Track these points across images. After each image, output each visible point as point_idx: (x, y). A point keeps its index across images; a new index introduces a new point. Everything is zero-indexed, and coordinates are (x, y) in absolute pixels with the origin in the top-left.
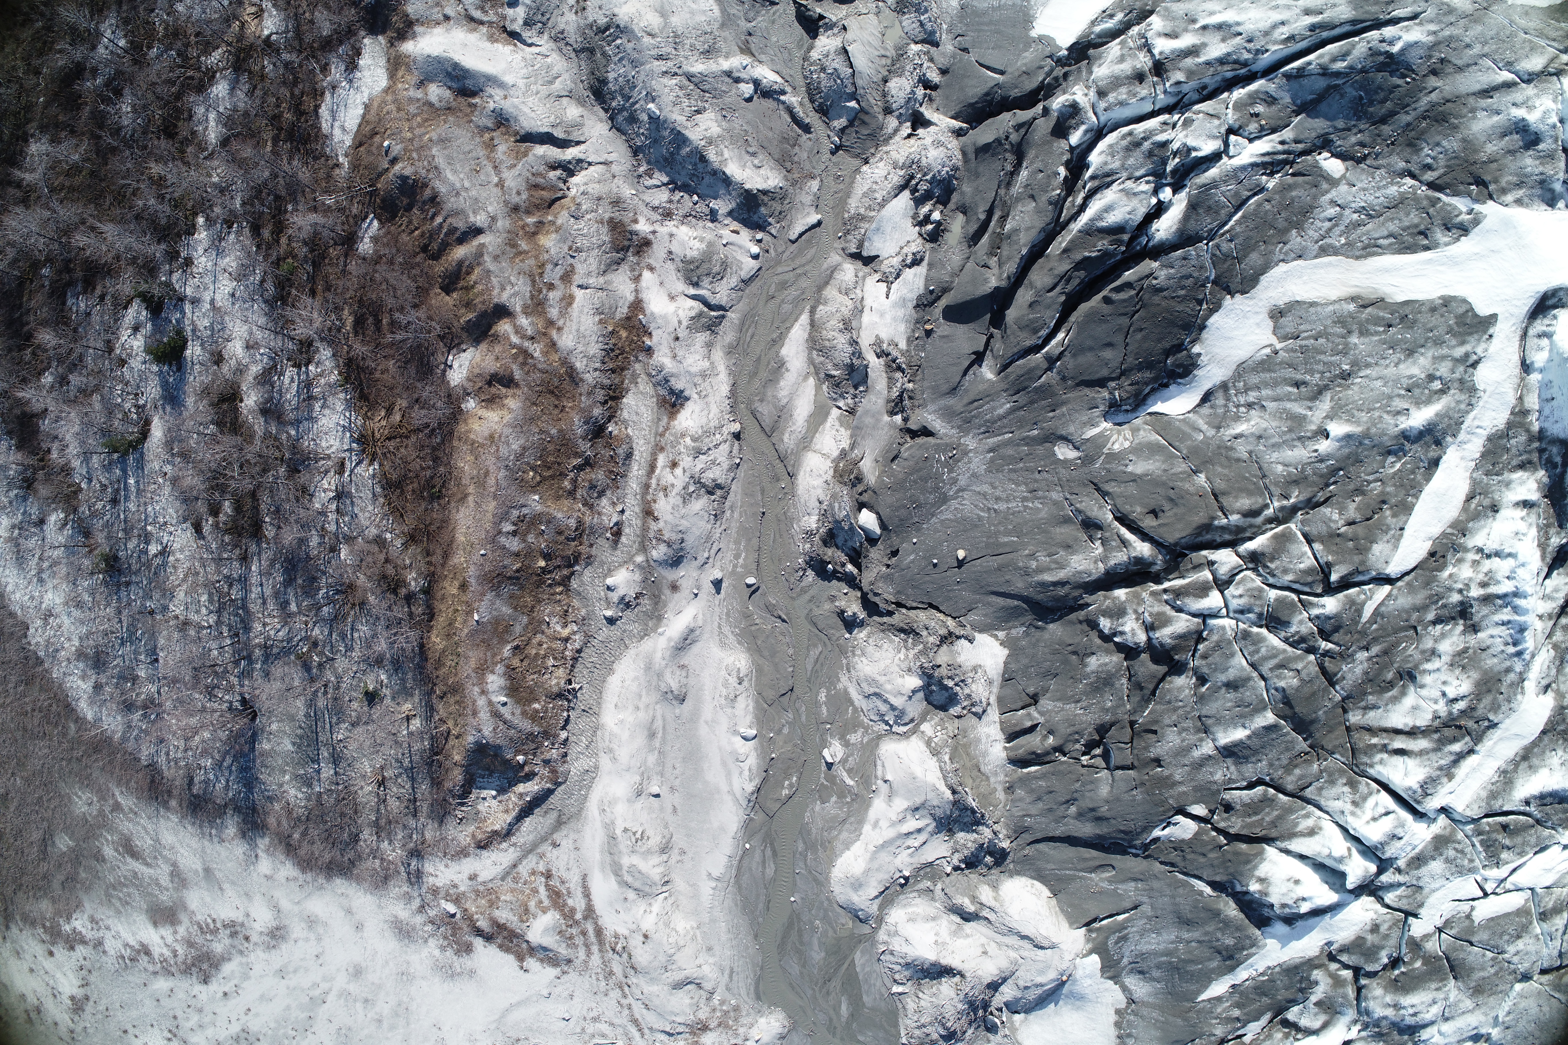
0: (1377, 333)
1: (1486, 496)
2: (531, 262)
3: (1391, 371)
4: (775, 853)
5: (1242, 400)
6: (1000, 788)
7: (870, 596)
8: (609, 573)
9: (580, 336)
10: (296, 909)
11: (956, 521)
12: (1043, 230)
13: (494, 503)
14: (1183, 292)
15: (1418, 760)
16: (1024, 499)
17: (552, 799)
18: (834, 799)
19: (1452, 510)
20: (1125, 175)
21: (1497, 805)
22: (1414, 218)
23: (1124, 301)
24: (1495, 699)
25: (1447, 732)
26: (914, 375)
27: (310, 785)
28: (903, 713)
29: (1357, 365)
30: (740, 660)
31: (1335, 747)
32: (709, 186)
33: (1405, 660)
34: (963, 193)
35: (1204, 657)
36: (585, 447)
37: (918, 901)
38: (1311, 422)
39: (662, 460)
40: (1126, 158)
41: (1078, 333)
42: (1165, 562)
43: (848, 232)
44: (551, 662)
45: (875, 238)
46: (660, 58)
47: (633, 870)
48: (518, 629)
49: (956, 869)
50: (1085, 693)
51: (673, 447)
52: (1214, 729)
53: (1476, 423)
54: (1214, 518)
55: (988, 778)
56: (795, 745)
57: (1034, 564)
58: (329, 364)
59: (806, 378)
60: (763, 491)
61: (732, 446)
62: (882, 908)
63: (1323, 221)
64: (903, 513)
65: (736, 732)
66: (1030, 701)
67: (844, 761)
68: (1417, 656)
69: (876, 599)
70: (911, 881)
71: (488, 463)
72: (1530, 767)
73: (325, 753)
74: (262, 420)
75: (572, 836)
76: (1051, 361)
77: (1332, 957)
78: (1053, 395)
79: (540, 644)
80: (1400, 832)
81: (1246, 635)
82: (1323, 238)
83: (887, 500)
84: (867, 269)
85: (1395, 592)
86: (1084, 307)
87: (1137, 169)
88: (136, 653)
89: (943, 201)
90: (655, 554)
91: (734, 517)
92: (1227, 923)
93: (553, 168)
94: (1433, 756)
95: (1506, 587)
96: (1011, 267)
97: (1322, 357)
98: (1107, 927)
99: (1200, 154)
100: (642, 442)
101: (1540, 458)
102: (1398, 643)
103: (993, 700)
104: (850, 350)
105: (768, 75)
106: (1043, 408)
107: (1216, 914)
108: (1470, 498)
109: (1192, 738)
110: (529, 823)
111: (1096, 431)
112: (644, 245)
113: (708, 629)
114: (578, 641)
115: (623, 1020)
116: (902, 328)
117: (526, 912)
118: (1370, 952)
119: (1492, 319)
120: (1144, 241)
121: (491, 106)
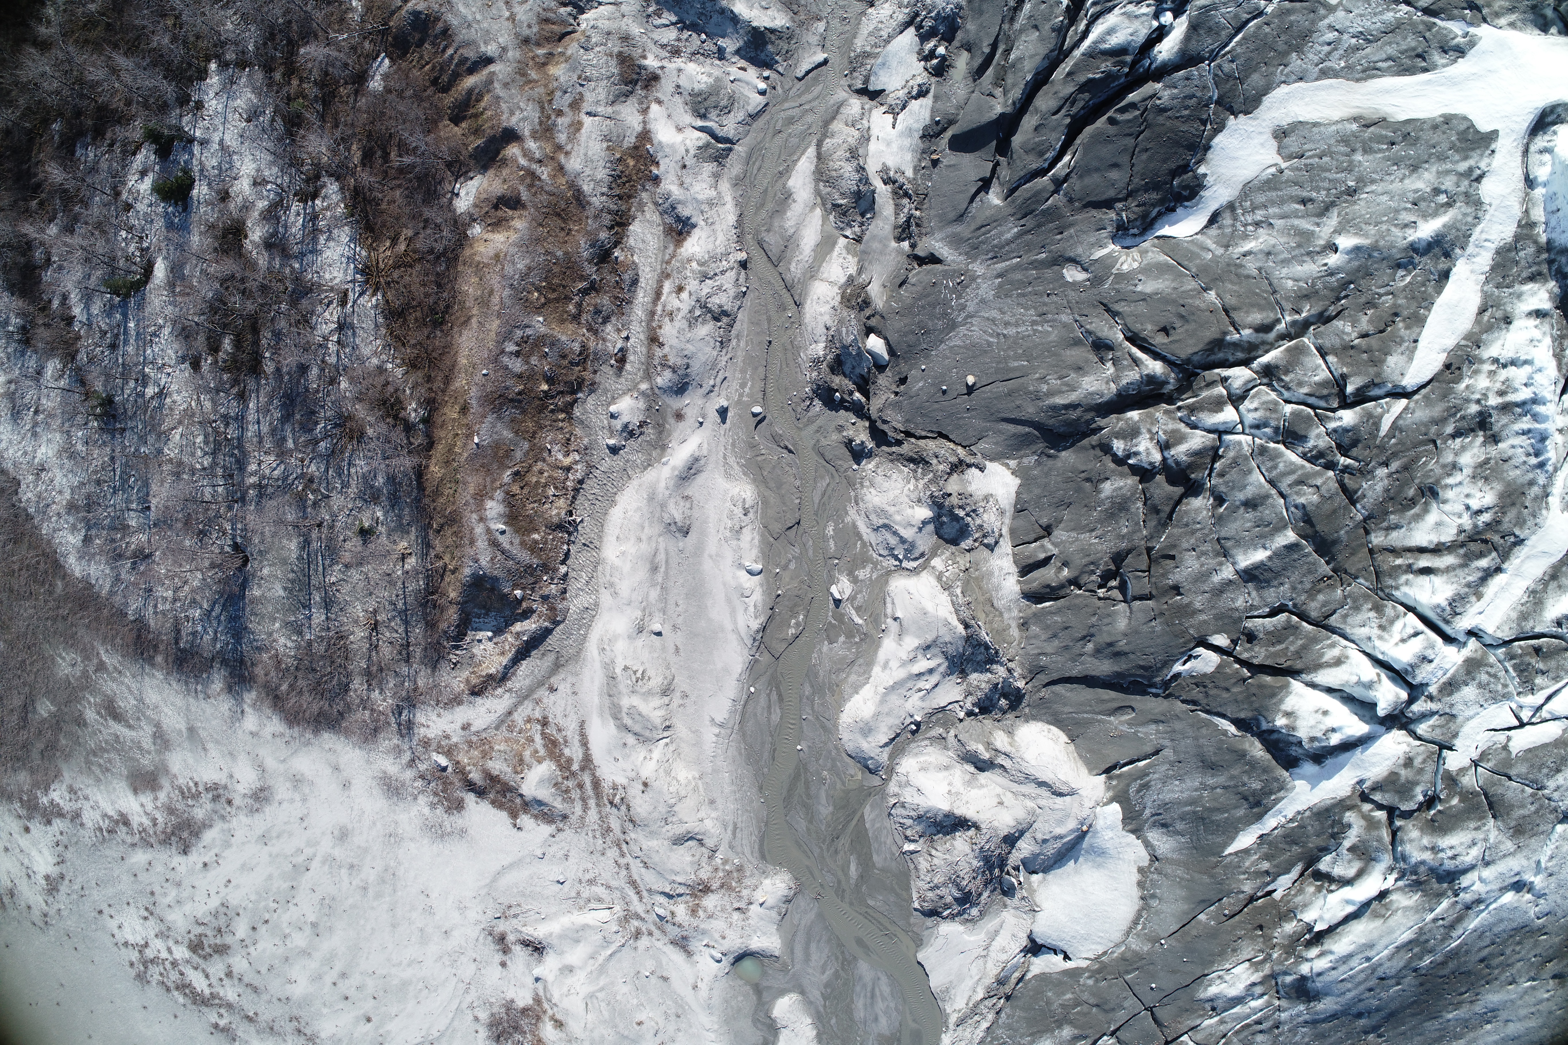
0: (1380, 151)
1: (1498, 308)
2: (541, 90)
3: (1396, 186)
4: (781, 698)
5: (1249, 219)
6: (1014, 624)
7: (879, 424)
8: (614, 400)
9: (588, 160)
10: (282, 767)
11: (965, 347)
12: (1047, 57)
13: (497, 322)
14: (1187, 112)
15: (1445, 577)
16: (1034, 323)
17: (551, 640)
18: (842, 639)
19: (1465, 322)
21: (1528, 626)
22: (1411, 41)
23: (1129, 121)
24: (1520, 513)
25: (1473, 546)
26: (921, 203)
27: (300, 633)
28: (913, 545)
29: (1362, 181)
30: (746, 491)
31: (1358, 570)
32: (718, 25)
33: (1426, 475)
34: (967, 32)
35: (1221, 475)
36: (590, 270)
37: (930, 749)
38: (1319, 237)
39: (667, 286)
41: (1085, 154)
42: (1178, 380)
43: (854, 70)
44: (551, 491)
45: (881, 73)
47: (633, 712)
48: (518, 454)
49: (970, 714)
50: (1100, 521)
51: (679, 272)
52: (1234, 552)
53: (1484, 236)
54: (1225, 333)
55: (1001, 614)
56: (802, 582)
57: (1045, 388)
58: (335, 198)
59: (813, 208)
60: (769, 320)
61: (739, 274)
62: (892, 757)
63: (1322, 45)
64: (911, 338)
65: (740, 566)
66: (1043, 533)
67: (852, 599)
68: (1438, 471)
69: (885, 427)
70: (923, 727)
71: (493, 282)
72: (1560, 587)
73: (317, 597)
74: (266, 255)
75: (570, 679)
76: (1058, 183)
77: (1365, 797)
78: (1060, 217)
79: (541, 472)
80: (1430, 654)
81: (1263, 451)
82: (1323, 61)
83: (895, 325)
84: (874, 103)
85: (1412, 405)
86: (1089, 130)
88: (128, 501)
89: (948, 38)
90: (659, 381)
91: (740, 346)
92: (1253, 765)
93: (564, 4)
94: (1460, 572)
95: (1524, 394)
96: (1016, 93)
97: (1327, 174)
98: (1129, 773)
100: (648, 269)
101: (1550, 269)
102: (1417, 458)
103: (1005, 531)
104: (857, 177)
106: (1051, 231)
107: (1241, 755)
108: (1482, 311)
109: (1212, 562)
110: (525, 666)
111: (1104, 252)
112: (654, 78)
113: (713, 459)
114: (580, 471)
115: (620, 882)
116: (909, 156)
117: (521, 761)
118: (1405, 790)
119: (1493, 135)
120: (1147, 62)
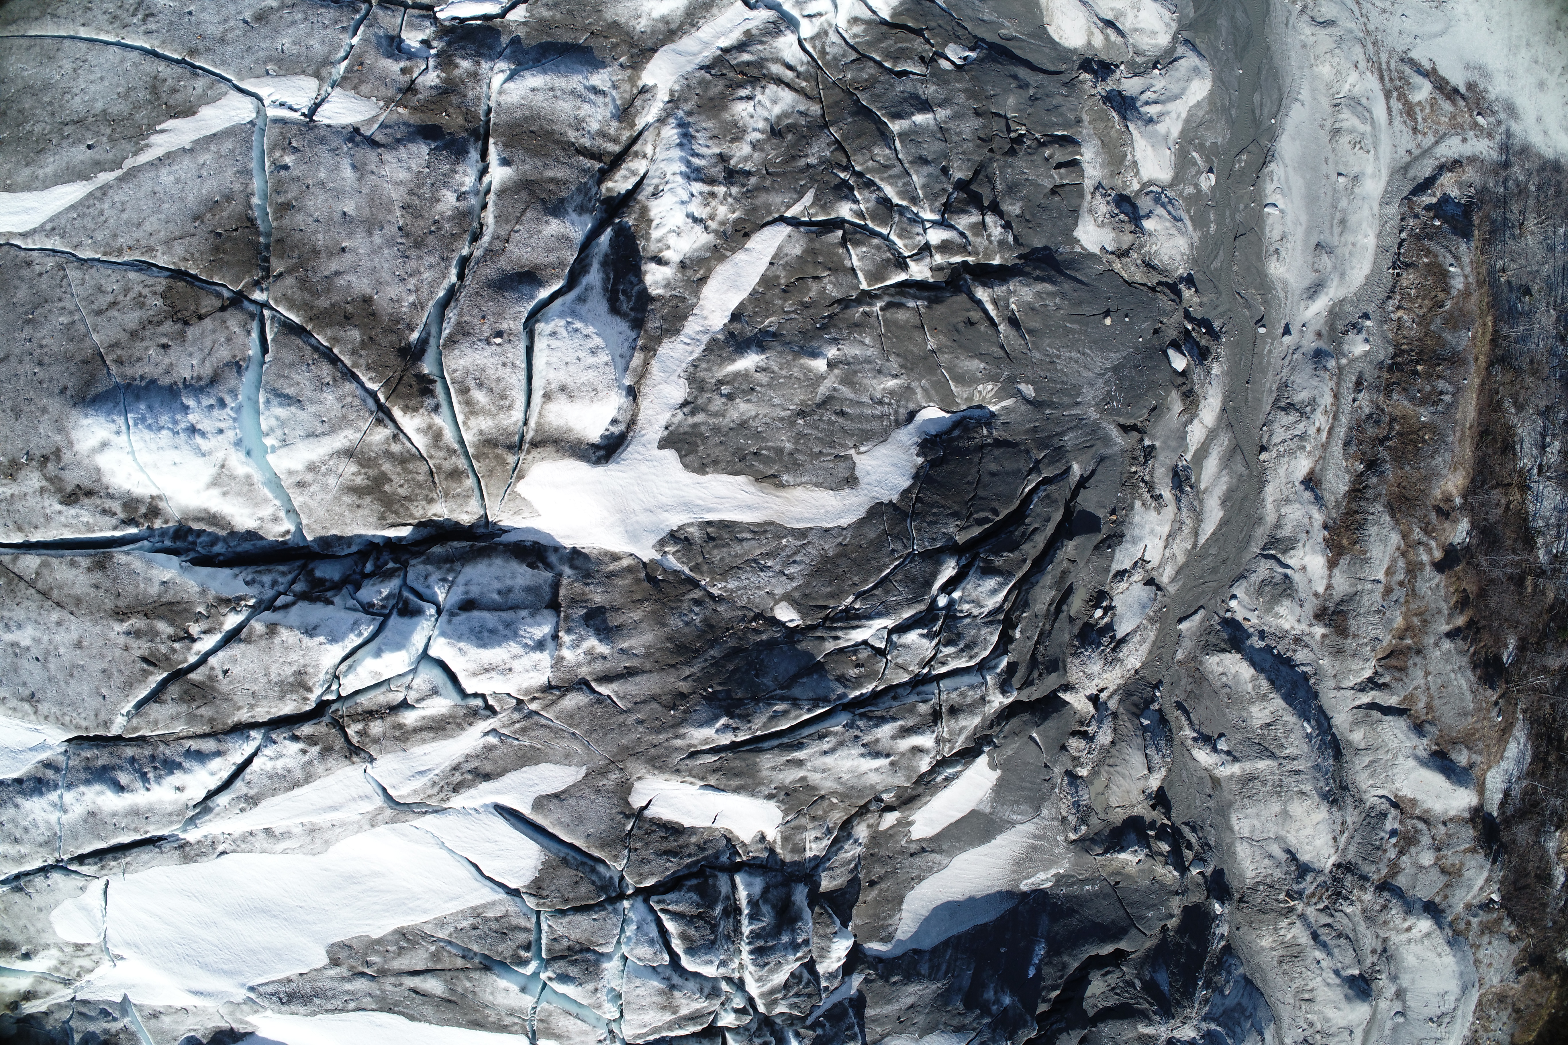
0: (768, 449)
1: (689, 278)
2: (1413, 606)
3: (763, 411)
4: (1253, 112)
5: (886, 408)
6: (1086, 123)
7: (1176, 301)
8: (1366, 354)
9: (1385, 541)
11: (1108, 350)
12: (1033, 585)
13: (1455, 419)
14: (934, 511)
15: (778, 56)
16: (1059, 357)
17: (1410, 188)
18: (1208, 144)
19: (722, 273)
20: (978, 621)
22: (717, 555)
23: (983, 510)
24: (705, 91)
25: (755, 73)
26: (1129, 478)
28: (1155, 202)
29: (790, 422)
30: (1276, 269)
31: (832, 89)
32: (1265, 660)
33: (778, 146)
34: (1071, 634)
35: (942, 191)
36: (1383, 454)
37: (1146, 48)
38: (838, 377)
39: (1325, 436)
40: (977, 636)
41: (1017, 488)
42: (966, 280)
43: (1161, 610)
44: (1413, 292)
45: (1145, 600)
46: (1298, 772)
47: (1364, 121)
48: (1438, 321)
50: (1023, 186)
51: (1316, 446)
52: (936, 128)
53: (690, 348)
54: (928, 307)
55: (1096, 134)
56: (1235, 193)
57: (1058, 301)
59: (1206, 489)
60: (1246, 401)
61: (1269, 440)
62: (1173, 49)
63: (801, 562)
64: (1149, 364)
65: (1282, 211)
66: (1060, 190)
67: (1199, 173)
68: (767, 147)
69: (1173, 297)
70: (1150, 65)
72: (667, 23)
75: (1398, 157)
76: (1036, 468)
78: (1035, 440)
79: (1420, 307)
81: (914, 200)
82: (803, 546)
83: (1161, 376)
84: (1154, 574)
85: (783, 209)
87: (969, 625)
89: (1088, 627)
90: (1334, 363)
91: (1269, 384)
93: (1384, 684)
94: (767, 54)
95: (698, 187)
96: (1060, 556)
97: (819, 435)
99: (920, 631)
100: (1336, 454)
102: (783, 163)
103: (1089, 197)
104: (1182, 505)
105: (1203, 757)
106: (1042, 431)
108: (703, 280)
109: (951, 125)
110: (1427, 172)
111: (1005, 403)
112: (1320, 615)
113: (1296, 298)
114: (1391, 305)
115: (1367, 6)
116: (1137, 519)
117: (1432, 106)
119: (663, 444)
120: (963, 562)
121: (1425, 741)
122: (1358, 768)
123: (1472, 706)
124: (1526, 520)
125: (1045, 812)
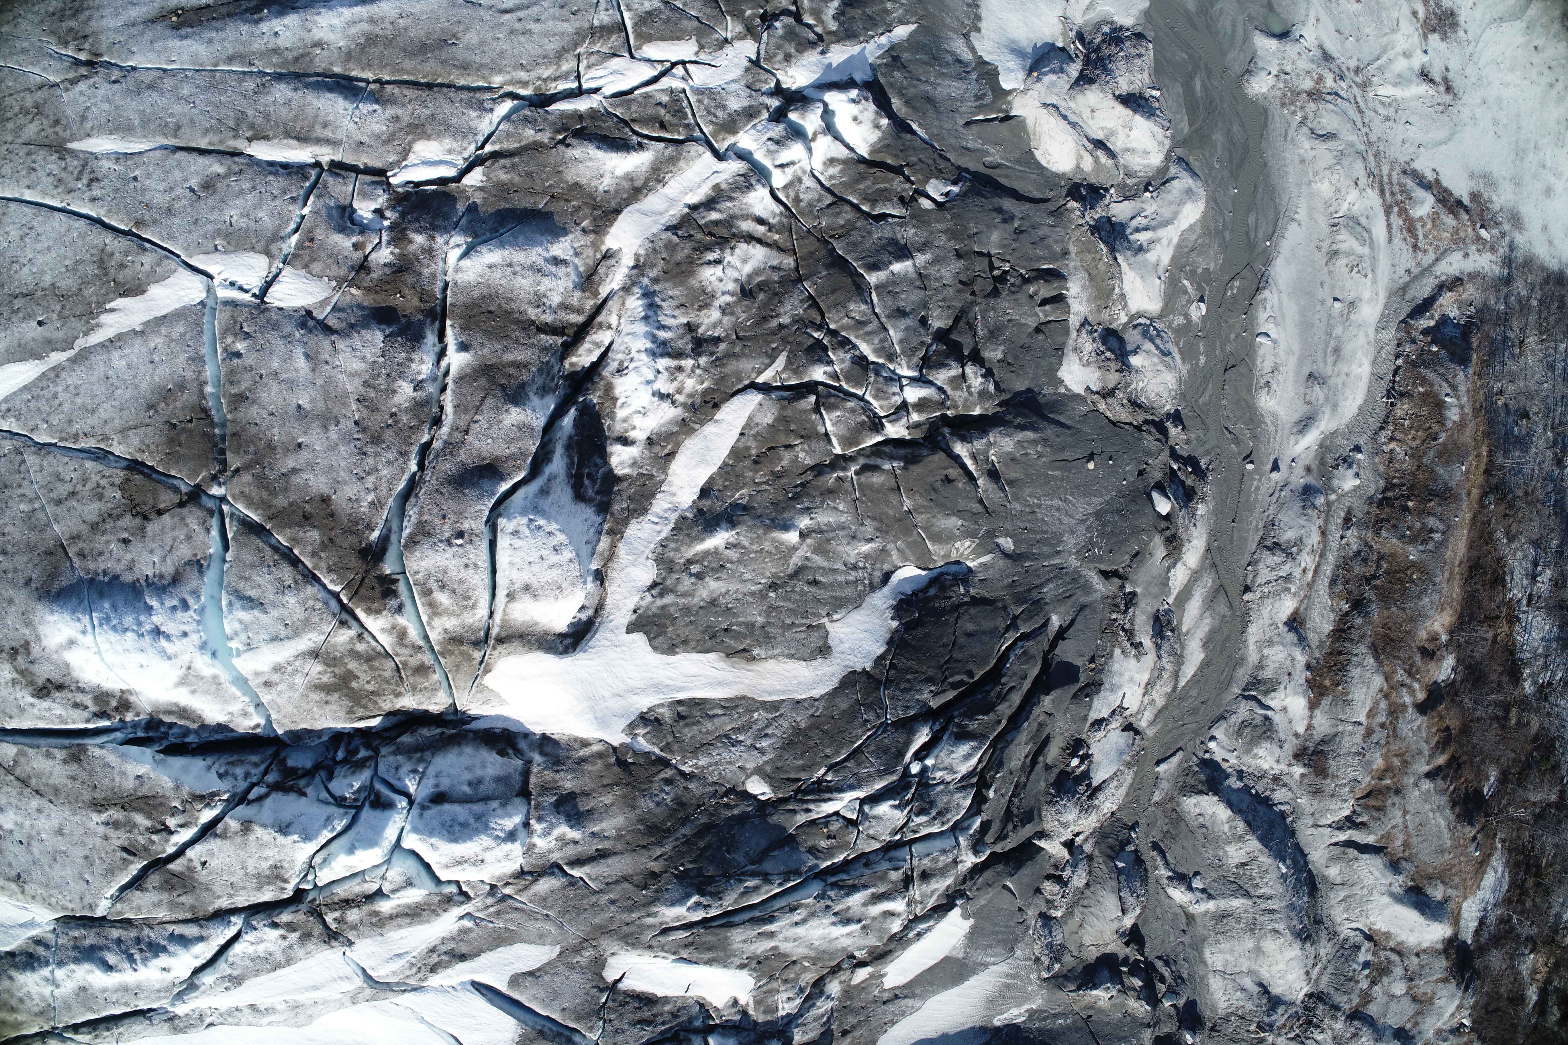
0: (739, 624)
1: (656, 455)
2: (1394, 747)
3: (733, 587)
4: (1247, 234)
5: (860, 573)
6: (1073, 255)
7: (1162, 441)
8: (1356, 489)
9: (1367, 683)
11: (1091, 495)
12: (1006, 742)
13: (1444, 557)
14: (908, 677)
15: (750, 212)
16: (1039, 506)
17: (1409, 310)
18: (1199, 271)
19: (690, 447)
20: (951, 787)
21: (669, 152)
22: (688, 733)
23: (958, 673)
24: (672, 255)
25: (724, 232)
26: (1109, 625)
28: (1143, 336)
29: (762, 596)
30: (1266, 402)
31: (806, 238)
32: (1243, 800)
33: (749, 308)
34: (1048, 780)
35: (921, 343)
36: (1369, 593)
37: (1137, 168)
38: (811, 546)
39: (1310, 576)
40: (949, 802)
41: (993, 648)
42: (942, 435)
43: (1138, 754)
44: (1406, 423)
45: (1123, 746)
46: (1271, 912)
47: (1362, 242)
48: (1431, 454)
50: (1006, 327)
51: (1302, 586)
52: (915, 276)
53: (658, 528)
54: (903, 469)
55: (1083, 267)
56: (1226, 322)
57: (1039, 448)
59: (1188, 632)
60: (1232, 540)
61: (1253, 581)
62: (1166, 169)
63: (773, 735)
64: (1133, 507)
65: (1274, 341)
66: (1044, 328)
67: (1190, 302)
68: (738, 310)
69: (1159, 436)
70: (1142, 187)
71: (1445, 591)
72: (632, 180)
75: (1396, 277)
76: (1013, 624)
77: (820, 37)
78: (1013, 595)
79: (1414, 438)
80: (772, 146)
81: (888, 358)
82: (774, 719)
83: (1145, 521)
84: (1132, 720)
85: (753, 375)
87: (942, 791)
89: (1065, 774)
90: (1322, 499)
91: (1255, 522)
92: (900, 93)
93: (1362, 823)
94: (737, 211)
95: (664, 363)
97: (791, 606)
98: (992, 112)
99: (892, 802)
100: (1322, 593)
102: (754, 325)
103: (1074, 334)
104: (1161, 653)
105: (1178, 895)
106: (1020, 585)
107: (907, 103)
108: (671, 455)
109: (932, 271)
110: (1426, 292)
111: (982, 560)
112: (1299, 755)
113: (1286, 432)
114: (1383, 437)
115: (1369, 114)
116: (1116, 667)
117: (1433, 221)
118: (790, 35)
119: (632, 628)
120: (937, 727)
121: (1401, 878)
122: (1333, 902)
123: (1449, 843)
124: (1512, 653)
125: (1018, 953)
